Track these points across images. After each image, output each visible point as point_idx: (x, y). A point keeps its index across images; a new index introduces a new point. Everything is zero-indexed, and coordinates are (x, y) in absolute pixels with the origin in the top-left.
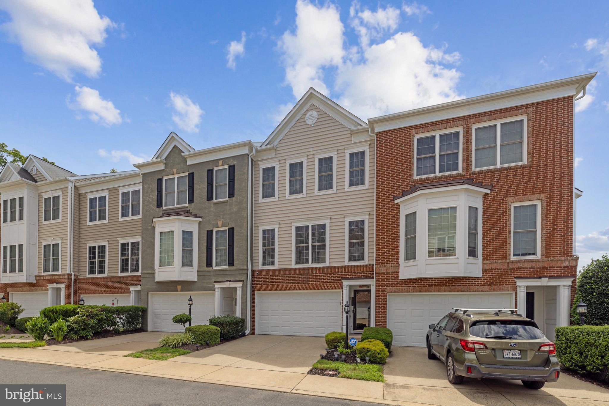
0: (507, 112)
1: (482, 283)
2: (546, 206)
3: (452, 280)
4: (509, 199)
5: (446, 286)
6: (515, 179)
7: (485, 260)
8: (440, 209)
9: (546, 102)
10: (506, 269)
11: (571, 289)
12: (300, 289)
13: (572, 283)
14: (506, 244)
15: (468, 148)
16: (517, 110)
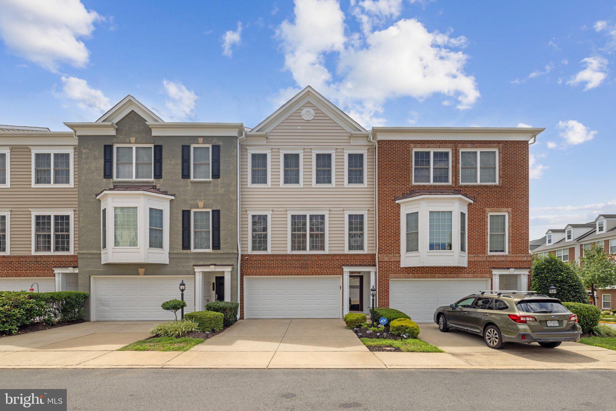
0: (485, 144)
1: (468, 271)
2: (512, 217)
3: (445, 269)
4: (487, 209)
5: (440, 273)
6: (491, 195)
7: (469, 254)
8: (439, 212)
9: (512, 142)
10: (485, 261)
11: (528, 277)
12: (298, 275)
13: (529, 273)
14: (485, 242)
15: (456, 166)
16: (492, 143)
